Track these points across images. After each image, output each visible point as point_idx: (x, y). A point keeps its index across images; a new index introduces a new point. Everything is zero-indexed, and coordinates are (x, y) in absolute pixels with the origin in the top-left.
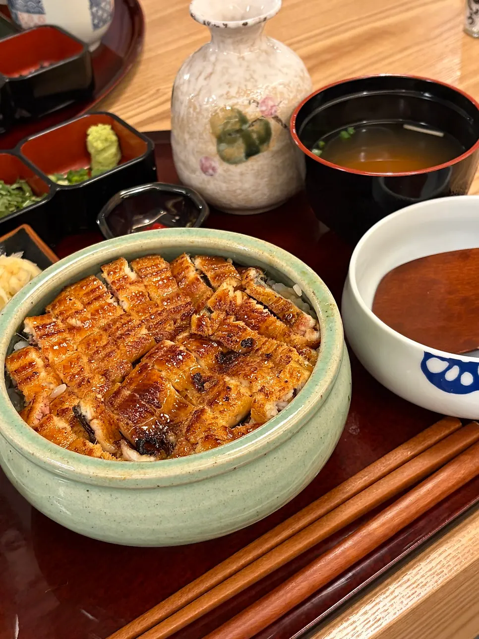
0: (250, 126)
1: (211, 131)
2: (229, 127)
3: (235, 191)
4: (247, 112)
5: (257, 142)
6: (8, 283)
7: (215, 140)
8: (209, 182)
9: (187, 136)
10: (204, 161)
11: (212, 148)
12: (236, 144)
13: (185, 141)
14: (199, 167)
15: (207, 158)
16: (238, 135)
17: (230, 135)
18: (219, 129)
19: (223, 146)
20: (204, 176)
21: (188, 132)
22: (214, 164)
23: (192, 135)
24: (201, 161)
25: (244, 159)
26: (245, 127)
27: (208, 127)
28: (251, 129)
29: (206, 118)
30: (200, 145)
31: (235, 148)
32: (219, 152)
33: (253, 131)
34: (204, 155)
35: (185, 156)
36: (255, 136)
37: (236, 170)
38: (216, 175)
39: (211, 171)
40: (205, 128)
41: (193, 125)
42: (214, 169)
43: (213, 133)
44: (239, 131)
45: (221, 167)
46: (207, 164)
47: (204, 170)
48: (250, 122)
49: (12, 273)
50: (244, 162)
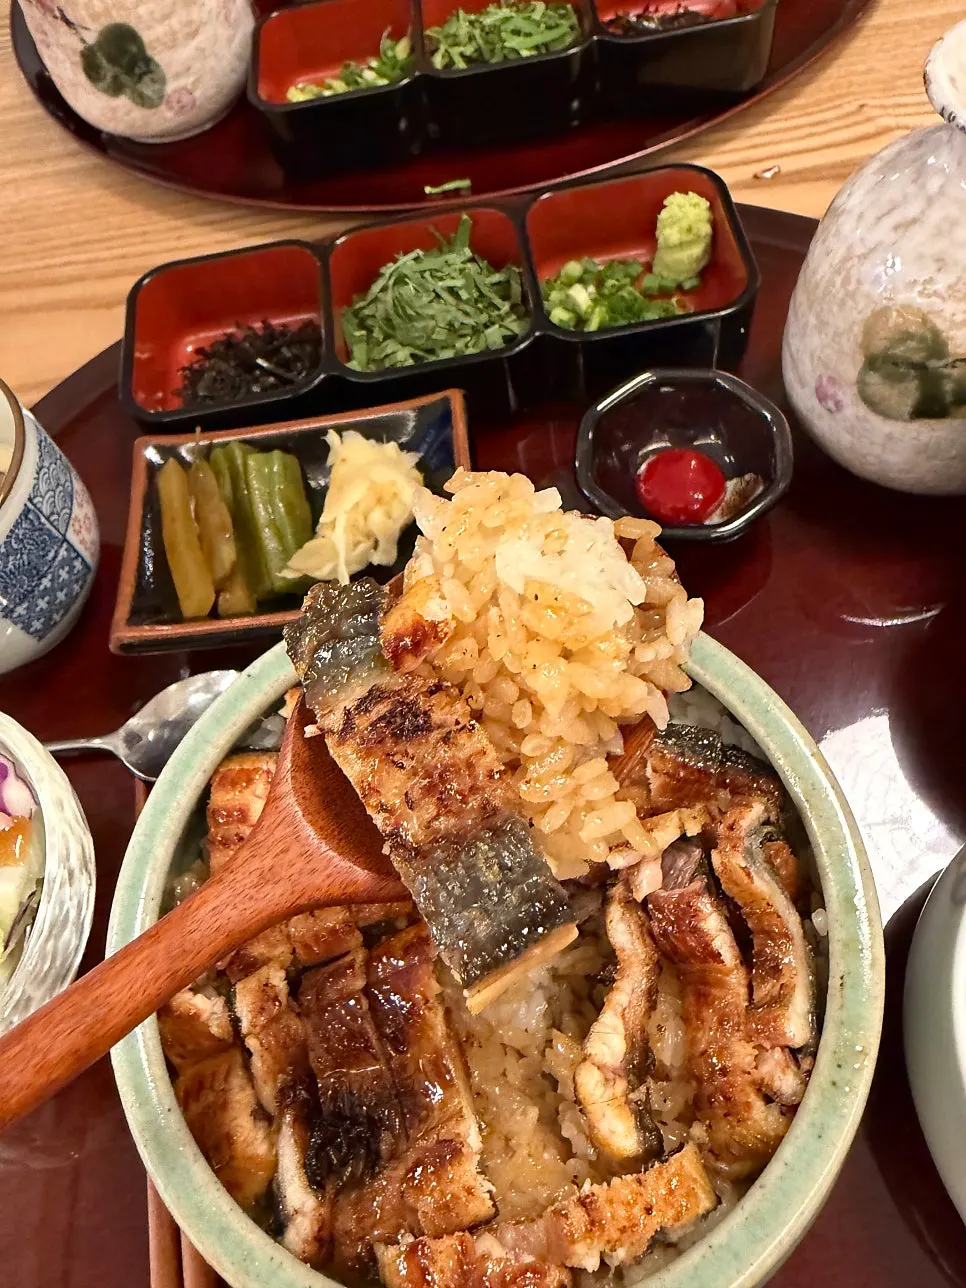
0: (946, 366)
1: (860, 340)
2: (899, 351)
3: (864, 456)
4: (952, 338)
5: (949, 398)
6: (366, 518)
7: (860, 360)
8: (820, 417)
9: (812, 320)
10: (825, 380)
11: (851, 369)
12: (902, 386)
13: (806, 325)
14: (813, 385)
15: (832, 380)
16: (913, 372)
17: (895, 364)
18: (879, 345)
19: (874, 378)
20: (815, 401)
21: (818, 316)
22: (840, 396)
23: (822, 324)
24: (820, 376)
25: (907, 416)
26: (933, 364)
27: (857, 329)
28: (946, 371)
29: (860, 312)
30: (828, 351)
31: (895, 391)
32: (861, 384)
33: (949, 376)
34: (830, 373)
35: (798, 350)
36: (948, 387)
37: (881, 426)
38: (839, 416)
39: (831, 404)
40: (851, 328)
41: (830, 310)
42: (838, 404)
43: (865, 346)
44: (920, 368)
45: (854, 409)
46: (831, 390)
47: (822, 396)
48: (950, 360)
49: (379, 501)
50: (905, 421)
